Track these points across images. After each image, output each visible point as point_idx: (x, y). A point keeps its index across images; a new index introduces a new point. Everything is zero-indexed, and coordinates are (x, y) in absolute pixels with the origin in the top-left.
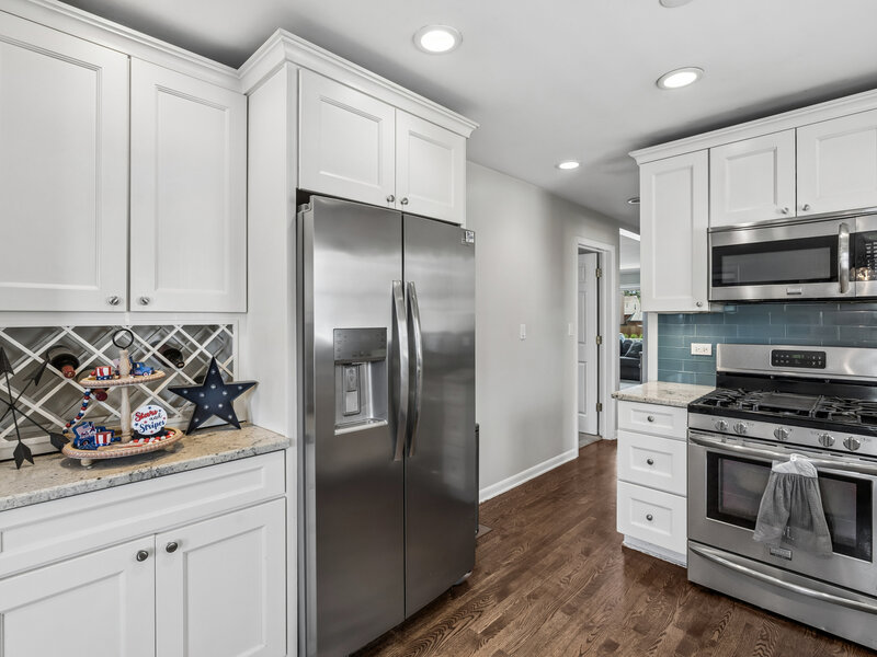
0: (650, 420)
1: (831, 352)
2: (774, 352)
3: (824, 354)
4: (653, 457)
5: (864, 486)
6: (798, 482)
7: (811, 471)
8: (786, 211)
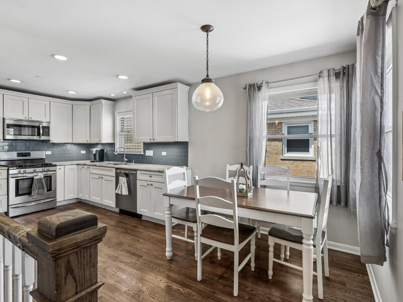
1: (32, 153)
2: (18, 153)
3: (30, 153)
5: (50, 177)
6: (40, 180)
7: (43, 176)
8: (26, 118)
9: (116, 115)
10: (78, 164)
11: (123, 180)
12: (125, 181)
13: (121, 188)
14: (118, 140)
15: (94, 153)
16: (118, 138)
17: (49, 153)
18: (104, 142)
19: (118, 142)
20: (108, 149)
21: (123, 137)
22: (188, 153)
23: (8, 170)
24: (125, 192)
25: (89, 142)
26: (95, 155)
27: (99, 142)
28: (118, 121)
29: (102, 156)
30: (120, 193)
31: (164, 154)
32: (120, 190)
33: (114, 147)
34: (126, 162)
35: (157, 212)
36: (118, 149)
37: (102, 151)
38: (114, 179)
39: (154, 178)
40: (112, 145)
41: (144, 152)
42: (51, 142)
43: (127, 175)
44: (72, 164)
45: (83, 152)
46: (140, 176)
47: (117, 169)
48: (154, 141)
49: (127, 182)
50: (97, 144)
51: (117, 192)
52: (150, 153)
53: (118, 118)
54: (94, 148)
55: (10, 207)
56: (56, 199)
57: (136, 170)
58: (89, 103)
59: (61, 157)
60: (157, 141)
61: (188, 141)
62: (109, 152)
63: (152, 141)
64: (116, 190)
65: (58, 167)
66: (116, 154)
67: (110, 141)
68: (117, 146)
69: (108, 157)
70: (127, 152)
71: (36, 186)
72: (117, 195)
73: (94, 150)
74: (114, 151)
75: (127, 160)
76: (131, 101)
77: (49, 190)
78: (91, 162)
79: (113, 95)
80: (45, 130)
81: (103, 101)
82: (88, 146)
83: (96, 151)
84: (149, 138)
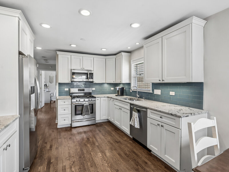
0: (64, 102)
1: (85, 89)
2: (78, 89)
3: (84, 89)
4: (65, 109)
5: (92, 105)
6: (87, 106)
7: (88, 104)
8: (81, 68)
9: (132, 62)
10: (108, 97)
11: (136, 115)
12: (137, 117)
13: (134, 121)
14: (133, 81)
15: (118, 90)
16: (133, 79)
17: (94, 89)
18: (123, 82)
19: (133, 83)
20: (126, 87)
21: (136, 78)
22: (202, 95)
23: (72, 99)
24: (137, 126)
25: (115, 83)
26: (118, 91)
27: (121, 82)
28: (133, 67)
29: (122, 92)
30: (133, 124)
31: (172, 93)
32: (133, 123)
33: (130, 86)
34: (138, 97)
35: (168, 155)
36: (133, 88)
37: (123, 89)
38: (129, 112)
39: (164, 120)
40: (129, 84)
41: (153, 91)
42: (94, 82)
43: (139, 111)
44: (105, 97)
45: (112, 89)
46: (149, 114)
47: (131, 104)
48: (163, 82)
49: (139, 117)
50: (120, 84)
51: (131, 123)
52: (158, 92)
53: (133, 65)
54: (118, 86)
55: (73, 121)
56: (95, 119)
57: (146, 108)
58: (114, 56)
59: (100, 92)
60: (166, 81)
61: (203, 82)
62: (127, 90)
63: (161, 82)
64: (130, 121)
65: (97, 99)
66: (131, 91)
67: (128, 82)
68: (132, 85)
69: (126, 93)
70: (139, 90)
71: (85, 110)
72: (131, 125)
73: (118, 88)
74: (130, 88)
75: (139, 96)
76: (142, 51)
77: (92, 113)
78: (116, 96)
79: (129, 48)
80: (91, 75)
81: (123, 53)
82: (115, 85)
83: (119, 88)
84: (158, 79)
